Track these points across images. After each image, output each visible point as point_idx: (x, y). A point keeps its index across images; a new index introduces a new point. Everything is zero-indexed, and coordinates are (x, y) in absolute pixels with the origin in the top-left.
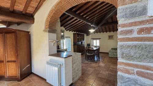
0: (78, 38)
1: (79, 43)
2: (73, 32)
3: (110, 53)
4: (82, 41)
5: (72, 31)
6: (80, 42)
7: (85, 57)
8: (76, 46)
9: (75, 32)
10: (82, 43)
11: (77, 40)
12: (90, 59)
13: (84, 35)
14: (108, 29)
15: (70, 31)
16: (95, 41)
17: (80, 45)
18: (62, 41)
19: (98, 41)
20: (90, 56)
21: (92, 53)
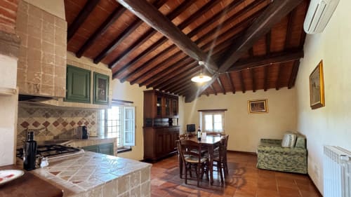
0: (158, 105)
1: (162, 122)
2: (144, 88)
3: (261, 156)
4: (171, 116)
5: (140, 85)
6: (167, 120)
7: (178, 168)
8: (152, 131)
9: (151, 89)
10: (171, 121)
11: (154, 113)
12: (194, 174)
13: (177, 99)
14: (248, 81)
15: (132, 83)
16: (208, 117)
17: (166, 127)
18: (103, 111)
19: (218, 117)
20: (196, 164)
21: (202, 155)
